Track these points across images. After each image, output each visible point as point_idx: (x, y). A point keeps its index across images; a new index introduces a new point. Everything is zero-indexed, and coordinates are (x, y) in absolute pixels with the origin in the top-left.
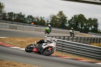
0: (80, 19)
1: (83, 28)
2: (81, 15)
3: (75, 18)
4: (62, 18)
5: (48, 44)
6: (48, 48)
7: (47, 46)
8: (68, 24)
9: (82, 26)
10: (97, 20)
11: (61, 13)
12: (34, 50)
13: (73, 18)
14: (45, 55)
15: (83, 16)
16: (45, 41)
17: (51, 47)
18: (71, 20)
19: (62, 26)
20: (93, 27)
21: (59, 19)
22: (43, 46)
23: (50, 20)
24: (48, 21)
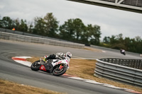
0: (75, 25)
1: (80, 38)
2: (78, 19)
3: (68, 23)
4: (51, 22)
5: (60, 61)
6: (59, 65)
7: (57, 63)
8: (59, 32)
9: (78, 36)
10: (99, 27)
11: (50, 16)
12: (42, 68)
13: (66, 22)
14: (54, 75)
15: (81, 21)
16: (57, 56)
17: (63, 65)
18: (63, 26)
19: (51, 34)
20: (93, 37)
21: (46, 24)
22: (52, 63)
23: (34, 25)
24: (31, 26)
